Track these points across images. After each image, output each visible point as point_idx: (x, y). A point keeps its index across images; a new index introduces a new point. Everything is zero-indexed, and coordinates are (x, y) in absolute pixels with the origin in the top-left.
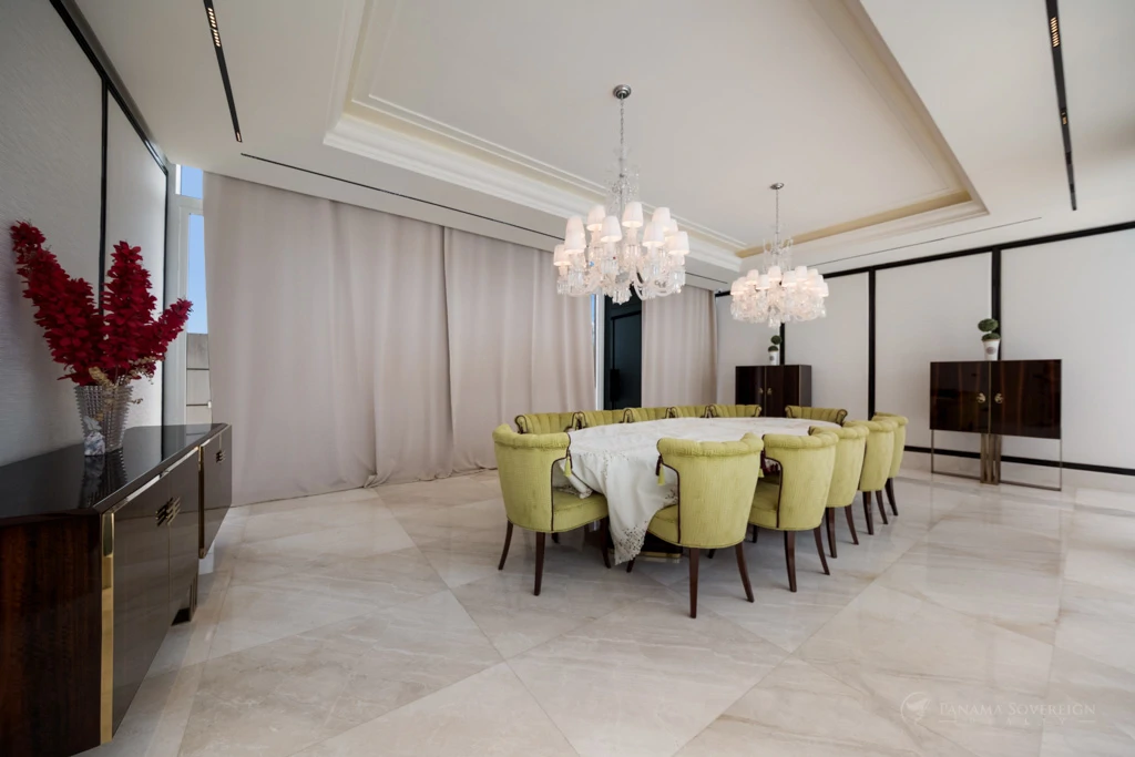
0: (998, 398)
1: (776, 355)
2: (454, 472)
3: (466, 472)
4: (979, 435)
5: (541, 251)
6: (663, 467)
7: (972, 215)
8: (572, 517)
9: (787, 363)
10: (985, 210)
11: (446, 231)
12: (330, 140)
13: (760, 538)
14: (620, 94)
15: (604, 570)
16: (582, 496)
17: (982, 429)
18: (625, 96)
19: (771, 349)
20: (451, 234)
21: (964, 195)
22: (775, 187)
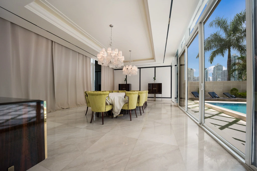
0: (156, 89)
1: (125, 82)
2: (56, 110)
3: (59, 110)
4: (153, 94)
5: (79, 53)
6: (126, 97)
7: (153, 62)
8: (108, 108)
9: (127, 83)
10: (155, 61)
11: (53, 42)
12: (27, 7)
13: (133, 111)
14: (111, 26)
15: (112, 119)
16: (109, 105)
17: (154, 93)
18: (112, 27)
19: (125, 81)
20: (55, 44)
21: (153, 58)
22: (130, 51)
